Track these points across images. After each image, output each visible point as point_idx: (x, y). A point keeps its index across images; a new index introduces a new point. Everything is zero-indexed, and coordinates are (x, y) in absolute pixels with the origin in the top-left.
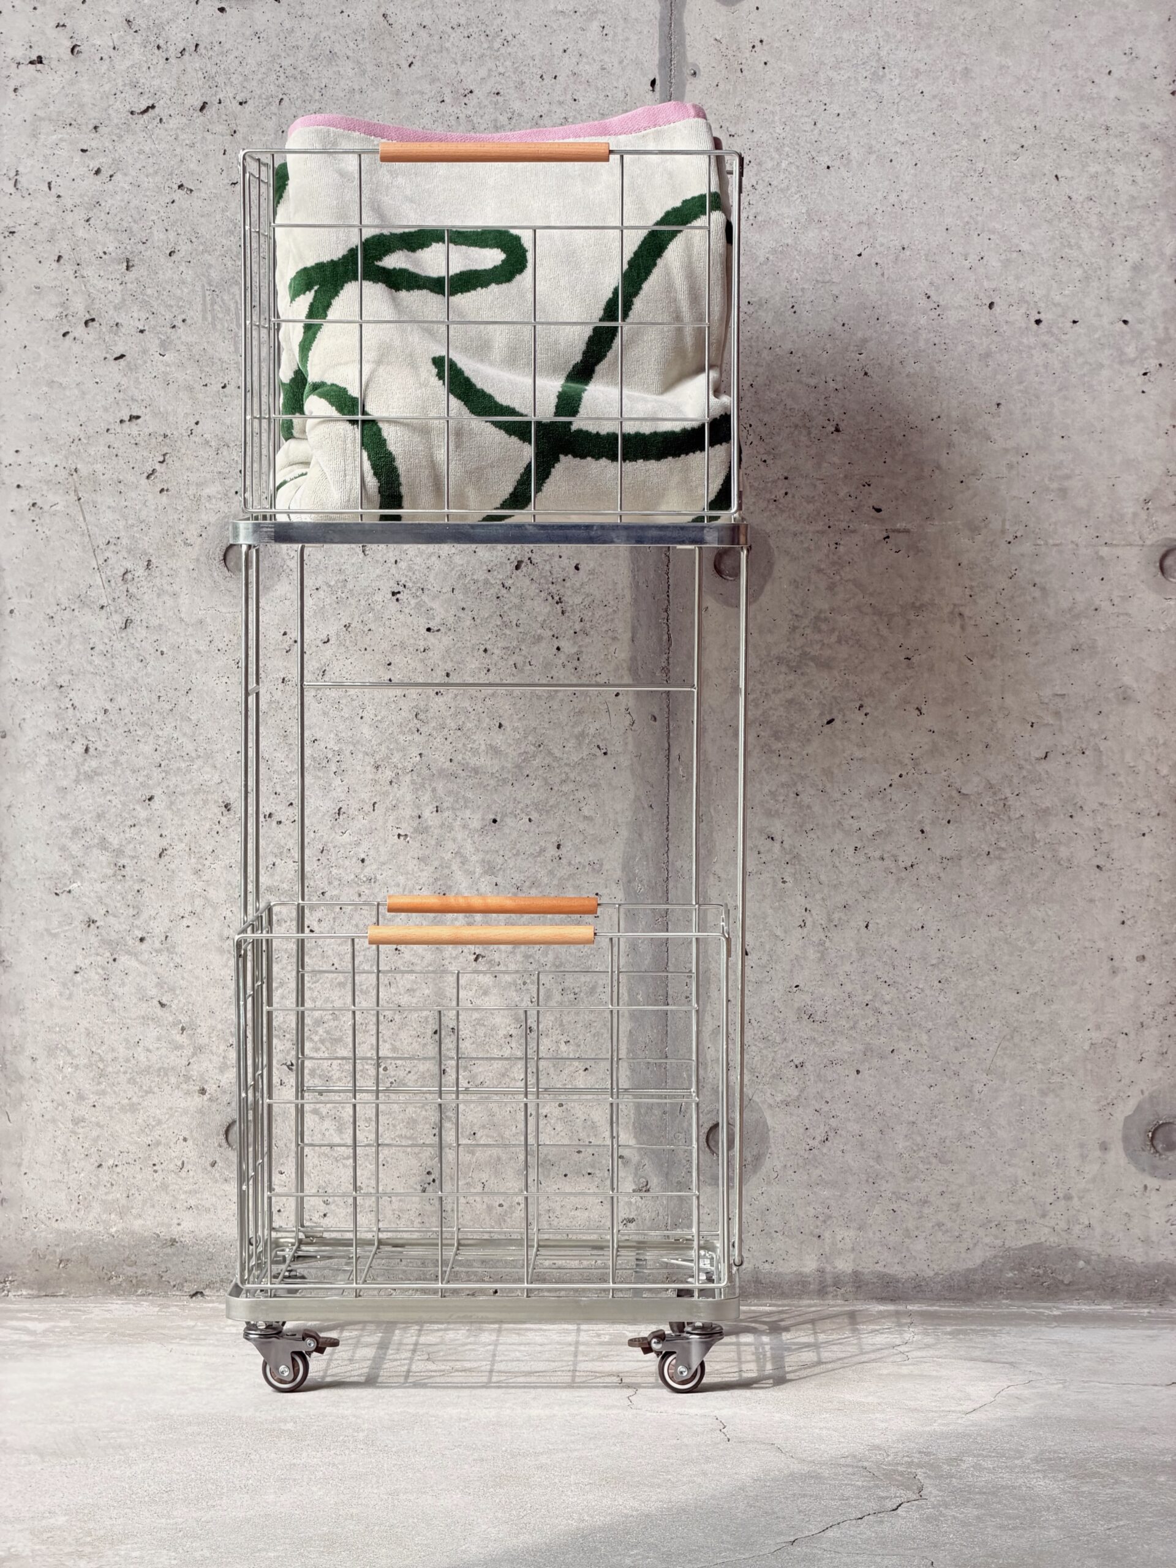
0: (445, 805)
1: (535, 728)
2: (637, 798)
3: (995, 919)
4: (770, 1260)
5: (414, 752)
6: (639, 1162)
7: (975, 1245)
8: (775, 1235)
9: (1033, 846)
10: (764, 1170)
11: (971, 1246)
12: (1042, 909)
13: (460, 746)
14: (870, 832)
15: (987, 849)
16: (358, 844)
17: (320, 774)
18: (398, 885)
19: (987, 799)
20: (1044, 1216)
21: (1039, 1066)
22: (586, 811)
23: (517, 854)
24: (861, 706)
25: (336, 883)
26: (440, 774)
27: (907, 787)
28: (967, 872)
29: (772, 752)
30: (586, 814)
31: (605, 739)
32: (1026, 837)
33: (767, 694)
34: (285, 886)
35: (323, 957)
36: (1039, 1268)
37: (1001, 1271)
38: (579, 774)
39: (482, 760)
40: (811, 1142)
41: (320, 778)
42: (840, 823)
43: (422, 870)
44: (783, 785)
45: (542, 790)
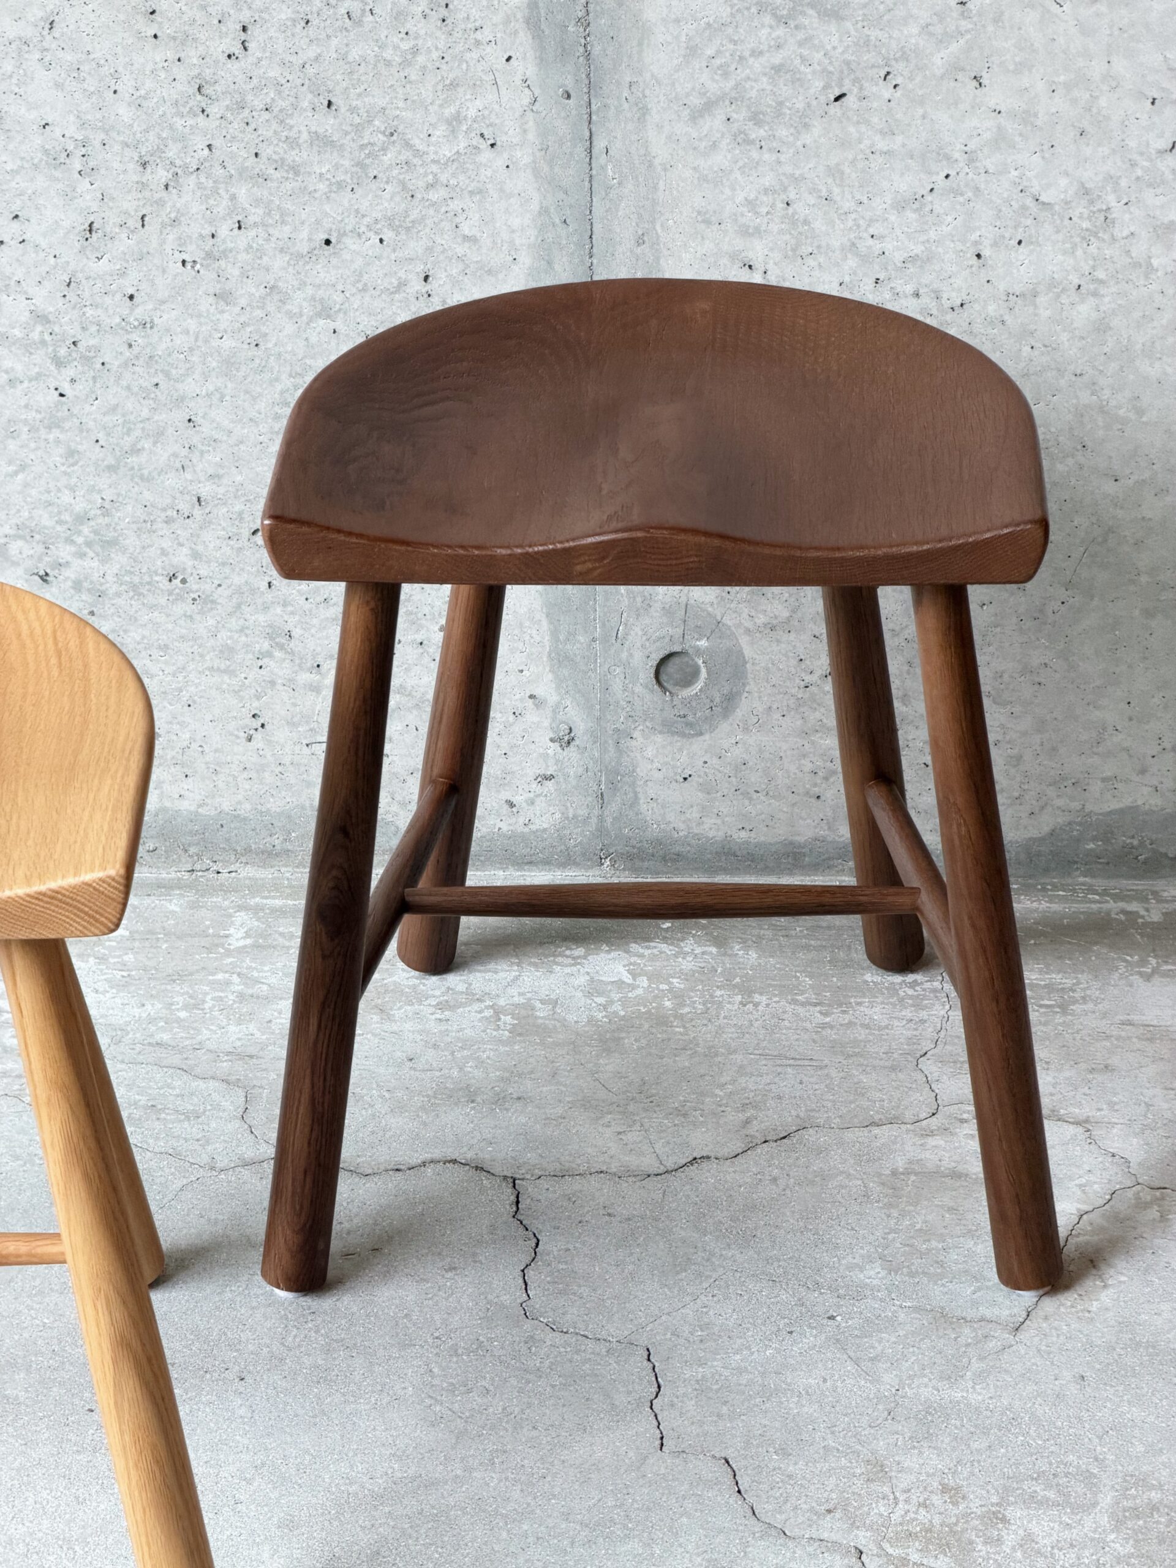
0: (252, 219)
1: (384, 109)
2: (544, 211)
3: (1085, 378)
4: (748, 827)
5: (200, 143)
6: (559, 703)
7: (1042, 808)
8: (755, 796)
9: (1147, 277)
10: (739, 713)
11: (1036, 811)
12: (1157, 365)
13: (270, 133)
14: (899, 257)
15: (1076, 282)
16: (123, 274)
17: (58, 174)
18: (187, 332)
19: (1080, 209)
20: (1143, 771)
21: (1144, 579)
22: (466, 229)
23: (364, 289)
24: (888, 73)
25: (93, 329)
26: (240, 174)
27: (957, 192)
28: (1045, 314)
29: (751, 142)
30: (466, 233)
31: (491, 125)
32: (1137, 265)
33: (741, 58)
34: (17, 332)
35: (81, 431)
36: (1133, 837)
37: (1078, 840)
38: (454, 175)
39: (305, 154)
40: (808, 678)
41: (58, 180)
42: (853, 244)
43: (223, 312)
44: (766, 191)
45: (397, 199)
